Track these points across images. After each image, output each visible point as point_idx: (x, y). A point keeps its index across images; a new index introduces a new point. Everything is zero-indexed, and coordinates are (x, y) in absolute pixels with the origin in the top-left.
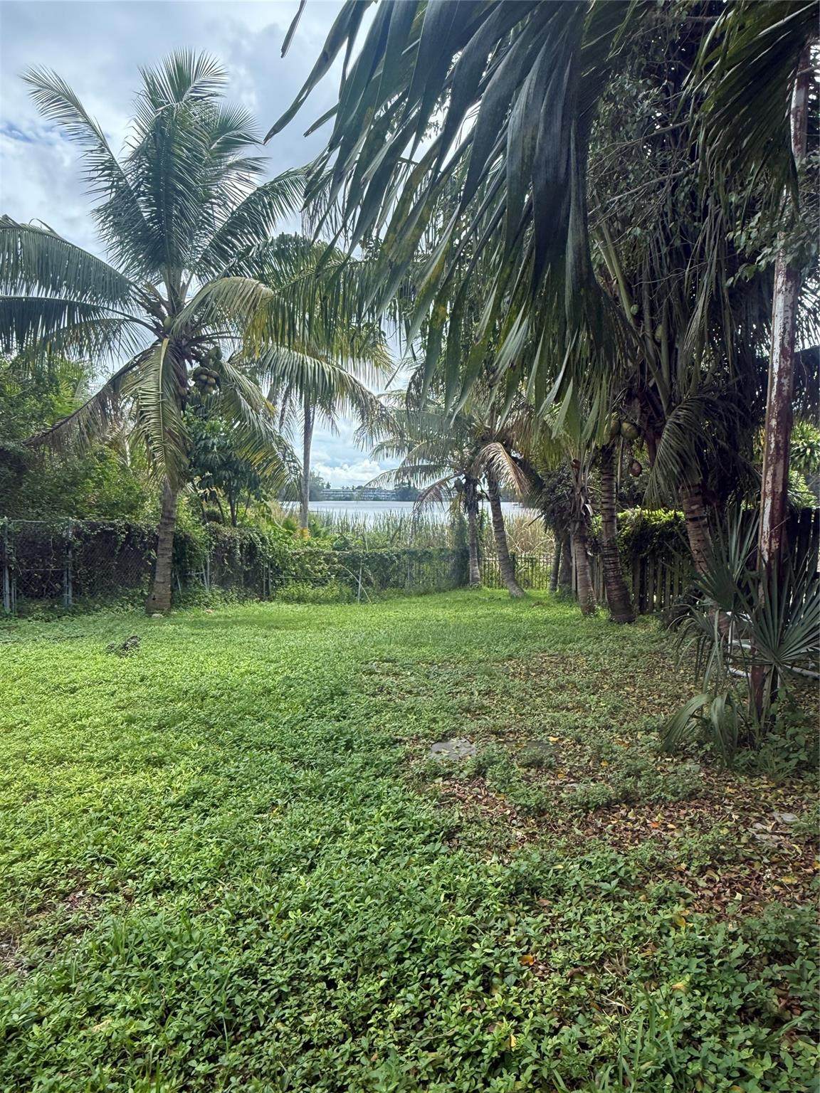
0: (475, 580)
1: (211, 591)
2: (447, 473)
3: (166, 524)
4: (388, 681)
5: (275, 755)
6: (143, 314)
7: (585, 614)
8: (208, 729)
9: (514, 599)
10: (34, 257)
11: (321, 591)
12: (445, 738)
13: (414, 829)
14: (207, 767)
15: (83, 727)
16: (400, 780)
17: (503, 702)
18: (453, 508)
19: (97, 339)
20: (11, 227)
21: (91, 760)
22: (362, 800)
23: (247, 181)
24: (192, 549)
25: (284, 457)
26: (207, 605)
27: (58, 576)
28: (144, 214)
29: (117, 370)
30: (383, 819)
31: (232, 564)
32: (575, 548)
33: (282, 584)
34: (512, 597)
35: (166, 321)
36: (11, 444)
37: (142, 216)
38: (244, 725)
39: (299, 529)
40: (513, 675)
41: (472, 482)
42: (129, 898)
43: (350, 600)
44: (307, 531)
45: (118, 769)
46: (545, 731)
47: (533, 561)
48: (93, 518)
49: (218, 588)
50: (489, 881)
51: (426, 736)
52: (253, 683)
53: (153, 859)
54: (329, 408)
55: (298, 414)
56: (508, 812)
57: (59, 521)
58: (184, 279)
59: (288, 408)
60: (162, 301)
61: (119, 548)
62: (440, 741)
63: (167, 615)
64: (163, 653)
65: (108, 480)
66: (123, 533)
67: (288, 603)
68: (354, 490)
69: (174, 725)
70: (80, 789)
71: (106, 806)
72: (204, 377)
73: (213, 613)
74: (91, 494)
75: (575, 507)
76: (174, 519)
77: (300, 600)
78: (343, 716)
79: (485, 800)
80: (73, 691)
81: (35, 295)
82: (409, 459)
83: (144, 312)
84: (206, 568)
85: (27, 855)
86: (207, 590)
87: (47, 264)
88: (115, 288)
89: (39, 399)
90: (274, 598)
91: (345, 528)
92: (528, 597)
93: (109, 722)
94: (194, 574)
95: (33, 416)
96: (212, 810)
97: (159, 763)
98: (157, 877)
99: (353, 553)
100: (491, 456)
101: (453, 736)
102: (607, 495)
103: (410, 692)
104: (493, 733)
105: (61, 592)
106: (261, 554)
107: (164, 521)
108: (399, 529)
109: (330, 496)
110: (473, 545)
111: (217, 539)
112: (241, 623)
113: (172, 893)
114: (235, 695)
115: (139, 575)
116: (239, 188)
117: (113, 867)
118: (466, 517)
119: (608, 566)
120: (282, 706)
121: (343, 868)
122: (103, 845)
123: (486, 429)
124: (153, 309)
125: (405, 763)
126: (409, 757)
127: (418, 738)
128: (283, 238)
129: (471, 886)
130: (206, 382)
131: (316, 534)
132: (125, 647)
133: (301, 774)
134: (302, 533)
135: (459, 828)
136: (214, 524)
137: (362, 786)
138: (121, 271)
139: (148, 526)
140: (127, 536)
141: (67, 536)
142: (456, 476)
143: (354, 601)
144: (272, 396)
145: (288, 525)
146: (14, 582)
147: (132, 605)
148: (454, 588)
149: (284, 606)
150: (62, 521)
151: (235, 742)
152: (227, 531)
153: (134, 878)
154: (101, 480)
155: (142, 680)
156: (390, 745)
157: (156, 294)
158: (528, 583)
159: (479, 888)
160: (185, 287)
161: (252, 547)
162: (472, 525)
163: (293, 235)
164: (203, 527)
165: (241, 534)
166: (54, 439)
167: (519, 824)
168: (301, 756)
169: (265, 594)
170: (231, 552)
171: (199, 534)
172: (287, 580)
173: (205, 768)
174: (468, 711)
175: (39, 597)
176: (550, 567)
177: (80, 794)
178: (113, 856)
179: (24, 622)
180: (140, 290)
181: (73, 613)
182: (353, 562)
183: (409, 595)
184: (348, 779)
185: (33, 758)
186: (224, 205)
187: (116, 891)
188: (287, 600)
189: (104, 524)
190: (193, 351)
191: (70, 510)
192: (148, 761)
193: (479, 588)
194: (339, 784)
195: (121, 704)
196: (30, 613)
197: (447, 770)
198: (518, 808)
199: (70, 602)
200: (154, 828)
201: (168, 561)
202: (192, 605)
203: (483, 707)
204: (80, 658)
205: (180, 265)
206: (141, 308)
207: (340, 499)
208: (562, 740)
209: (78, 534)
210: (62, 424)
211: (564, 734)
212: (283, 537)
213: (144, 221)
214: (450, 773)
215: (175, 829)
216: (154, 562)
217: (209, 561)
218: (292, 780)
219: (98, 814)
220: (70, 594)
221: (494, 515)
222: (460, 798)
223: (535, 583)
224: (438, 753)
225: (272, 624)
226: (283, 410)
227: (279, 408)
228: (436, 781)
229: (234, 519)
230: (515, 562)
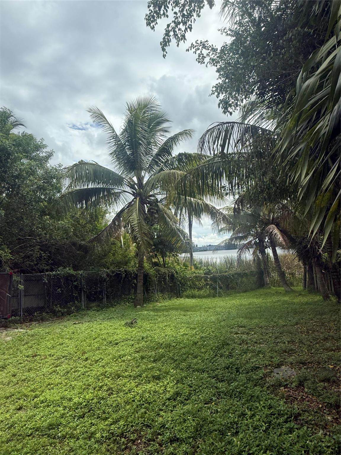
0: (268, 284)
1: (158, 295)
2: (250, 239)
3: (140, 269)
4: (244, 337)
5: (205, 375)
6: (128, 189)
7: (324, 299)
8: (175, 362)
9: (287, 293)
10: (92, 173)
11: (202, 292)
12: (279, 366)
13: (279, 414)
14: (178, 380)
15: (124, 361)
16: (265, 388)
17: (301, 347)
18: (254, 253)
19: (112, 201)
20: (84, 164)
21: (130, 376)
22: (251, 399)
23: (163, 135)
24: (150, 278)
25: (184, 238)
26: (157, 301)
27: (101, 292)
28: (128, 153)
29: (119, 210)
30: (263, 408)
31: (165, 284)
32: (316, 269)
33: (185, 290)
34: (286, 291)
35: (138, 191)
36: (83, 242)
37: (127, 153)
38: (189, 360)
39: (189, 266)
40: (301, 332)
41: (262, 241)
42: (161, 445)
43: (214, 296)
44: (193, 267)
45: (142, 381)
46: (326, 362)
47: (293, 274)
48: (112, 268)
49: (160, 294)
50: (323, 445)
51: (270, 365)
52: (188, 340)
53: (167, 426)
54: (198, 216)
55: (186, 219)
56: (320, 406)
57: (101, 271)
58: (143, 174)
59: (182, 217)
60: (135, 184)
61: (122, 280)
62: (277, 367)
63: (142, 306)
64: (147, 325)
65: (117, 253)
66: (124, 274)
67: (188, 298)
68: (207, 247)
69: (160, 360)
70: (129, 390)
71: (142, 399)
72: (152, 210)
73: (160, 305)
74: (111, 258)
75: (314, 251)
76: (143, 267)
77: (193, 297)
78: (230, 356)
79: (307, 399)
80: (117, 344)
81: (90, 187)
82: (233, 234)
83: (129, 188)
84: (155, 286)
85: (115, 422)
86: (156, 295)
87: (96, 175)
88: (119, 181)
89: (92, 224)
90: (182, 296)
91: (207, 264)
92: (293, 291)
93: (134, 358)
94: (151, 289)
95: (90, 231)
96: (186, 402)
97: (158, 378)
98: (171, 435)
99: (214, 276)
100: (271, 231)
101: (282, 365)
102: (329, 245)
103: (256, 343)
104: (301, 363)
105: (102, 299)
106: (176, 278)
107: (140, 268)
108: (232, 264)
109: (198, 250)
110: (265, 269)
111: (159, 274)
112: (172, 309)
113: (178, 443)
114: (182, 345)
115: (130, 290)
116: (161, 139)
117: (151, 429)
118: (260, 257)
119: (334, 277)
120: (203, 350)
121: (251, 434)
122: (145, 418)
123: (267, 219)
124: (132, 187)
125: (264, 379)
126: (265, 375)
127: (266, 366)
128: (180, 155)
129: (315, 447)
130: (153, 212)
131: (196, 268)
132: (132, 323)
133: (220, 385)
134: (191, 268)
135: (299, 414)
136: (157, 267)
137: (249, 392)
138: (120, 174)
139: (133, 270)
140: (125, 275)
141: (104, 276)
142: (254, 239)
143: (216, 296)
144: (176, 214)
145: (185, 265)
146: (85, 296)
147: (128, 303)
148: (258, 288)
149: (187, 300)
150: (102, 271)
151: (187, 368)
152: (163, 270)
153: (160, 435)
154: (114, 253)
155: (143, 339)
156: (255, 370)
157: (133, 181)
158: (292, 284)
159: (319, 449)
160: (143, 177)
161: (173, 275)
162: (263, 259)
163: (184, 153)
164: (154, 269)
165: (168, 271)
166: (98, 239)
167: (328, 413)
168: (217, 375)
169: (179, 295)
170: (165, 279)
171: (152, 272)
172: (187, 288)
173: (178, 382)
174: (285, 352)
175: (94, 301)
176: (301, 276)
177: (130, 392)
178: (150, 424)
179: (89, 312)
180: (127, 180)
181: (107, 307)
182: (214, 279)
183: (239, 292)
184: (241, 388)
185: (108, 375)
186: (156, 145)
187: (154, 441)
188: (188, 297)
189: (117, 271)
190: (147, 201)
191: (104, 266)
192: (154, 377)
193: (270, 288)
194: (238, 390)
195: (137, 350)
196: (91, 308)
197: (285, 383)
198: (326, 404)
199: (106, 303)
200: (163, 410)
201: (142, 284)
202: (151, 301)
203: (292, 350)
204: (116, 328)
205: (142, 169)
206: (128, 187)
207: (202, 251)
208: (335, 367)
209: (108, 275)
210: (101, 233)
211: (336, 364)
212: (184, 271)
213: (128, 155)
214: (287, 385)
215: (172, 411)
216: (136, 285)
217: (156, 282)
218: (216, 387)
219: (139, 403)
220: (105, 300)
221: (274, 255)
222: (295, 398)
223: (295, 283)
224: (278, 374)
225: (186, 309)
226: (180, 219)
227: (178, 218)
228: (281, 388)
229: (164, 264)
230: (284, 275)
